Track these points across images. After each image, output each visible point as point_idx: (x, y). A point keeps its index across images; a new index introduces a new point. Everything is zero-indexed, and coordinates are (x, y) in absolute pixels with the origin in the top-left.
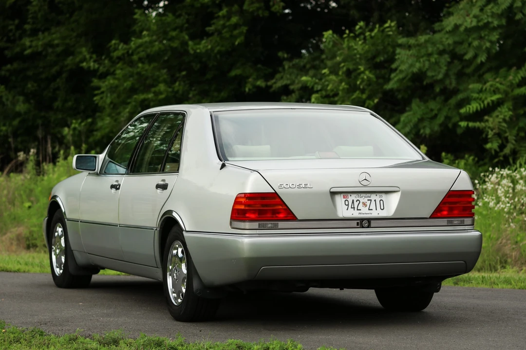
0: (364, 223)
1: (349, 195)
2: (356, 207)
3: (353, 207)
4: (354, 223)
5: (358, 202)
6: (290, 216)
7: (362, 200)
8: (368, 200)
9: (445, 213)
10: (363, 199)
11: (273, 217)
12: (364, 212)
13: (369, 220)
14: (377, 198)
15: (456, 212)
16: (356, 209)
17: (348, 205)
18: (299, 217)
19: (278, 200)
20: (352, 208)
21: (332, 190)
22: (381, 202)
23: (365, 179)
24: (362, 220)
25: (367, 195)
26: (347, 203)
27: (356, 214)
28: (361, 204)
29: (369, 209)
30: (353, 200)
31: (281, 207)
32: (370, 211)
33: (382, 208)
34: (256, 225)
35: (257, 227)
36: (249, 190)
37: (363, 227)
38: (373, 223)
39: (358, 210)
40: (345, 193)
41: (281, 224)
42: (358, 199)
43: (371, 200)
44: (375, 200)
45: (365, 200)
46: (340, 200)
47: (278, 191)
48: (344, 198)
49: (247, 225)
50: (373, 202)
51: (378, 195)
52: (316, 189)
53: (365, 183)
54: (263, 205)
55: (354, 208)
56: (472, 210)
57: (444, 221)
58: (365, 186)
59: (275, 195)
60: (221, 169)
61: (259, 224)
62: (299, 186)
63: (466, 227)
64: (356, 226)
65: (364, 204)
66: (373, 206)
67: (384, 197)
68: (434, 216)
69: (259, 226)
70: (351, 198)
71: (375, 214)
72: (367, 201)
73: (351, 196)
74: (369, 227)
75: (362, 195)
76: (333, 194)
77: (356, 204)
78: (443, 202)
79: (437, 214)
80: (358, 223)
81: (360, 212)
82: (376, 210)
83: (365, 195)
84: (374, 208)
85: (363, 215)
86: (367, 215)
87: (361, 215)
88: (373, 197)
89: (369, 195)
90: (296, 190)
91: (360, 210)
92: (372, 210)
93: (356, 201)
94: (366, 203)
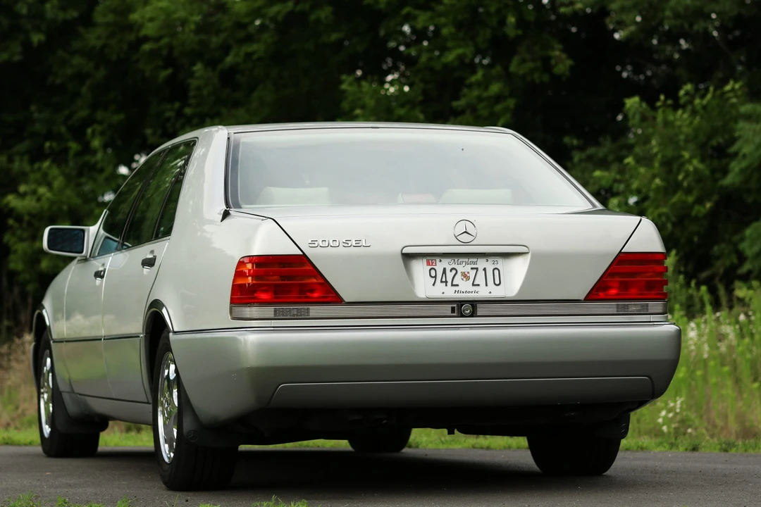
0: (465, 308)
1: (438, 260)
2: (449, 280)
3: (444, 280)
4: (447, 309)
5: (454, 272)
6: (330, 296)
7: (460, 269)
8: (472, 269)
9: (613, 292)
10: (463, 267)
11: (299, 298)
12: (465, 290)
13: (474, 304)
14: (489, 265)
15: (634, 291)
16: (449, 284)
17: (435, 277)
18: (347, 297)
19: (308, 268)
20: (442, 282)
21: (406, 251)
22: (496, 272)
23: (465, 232)
24: (461, 303)
25: (471, 260)
26: (433, 273)
27: (449, 293)
28: (459, 276)
29: (473, 285)
30: (445, 269)
31: (315, 281)
32: (476, 288)
33: (497, 282)
34: (269, 311)
35: (272, 316)
36: (257, 250)
37: (462, 316)
38: (481, 310)
39: (452, 285)
40: (430, 257)
41: (315, 310)
42: (454, 266)
43: (477, 269)
44: (485, 269)
45: (467, 269)
46: (420, 268)
47: (309, 252)
48: (428, 264)
49: (256, 311)
50: (481, 273)
51: (491, 260)
52: (376, 248)
53: (465, 238)
54: (283, 277)
55: (446, 282)
56: (665, 287)
57: (611, 306)
58: (466, 244)
59: (303, 259)
60: (222, 220)
61: (275, 310)
62: (346, 244)
63: (652, 318)
64: (449, 313)
65: (465, 276)
66: (480, 279)
67: (501, 263)
68: (591, 297)
69: (275, 314)
70: (441, 265)
71: (483, 292)
72: (469, 270)
73: (441, 261)
74: (473, 315)
75: (461, 260)
76: (408, 257)
77: (450, 275)
78: (609, 273)
79: (599, 292)
80: (453, 310)
81: (456, 288)
82: (486, 285)
83: (467, 260)
84: (482, 282)
85: (462, 294)
86: (470, 294)
87: (459, 294)
88: (481, 263)
89: (475, 260)
90: (341, 250)
91: (458, 285)
92: (478, 285)
93: (451, 271)
94: (468, 273)
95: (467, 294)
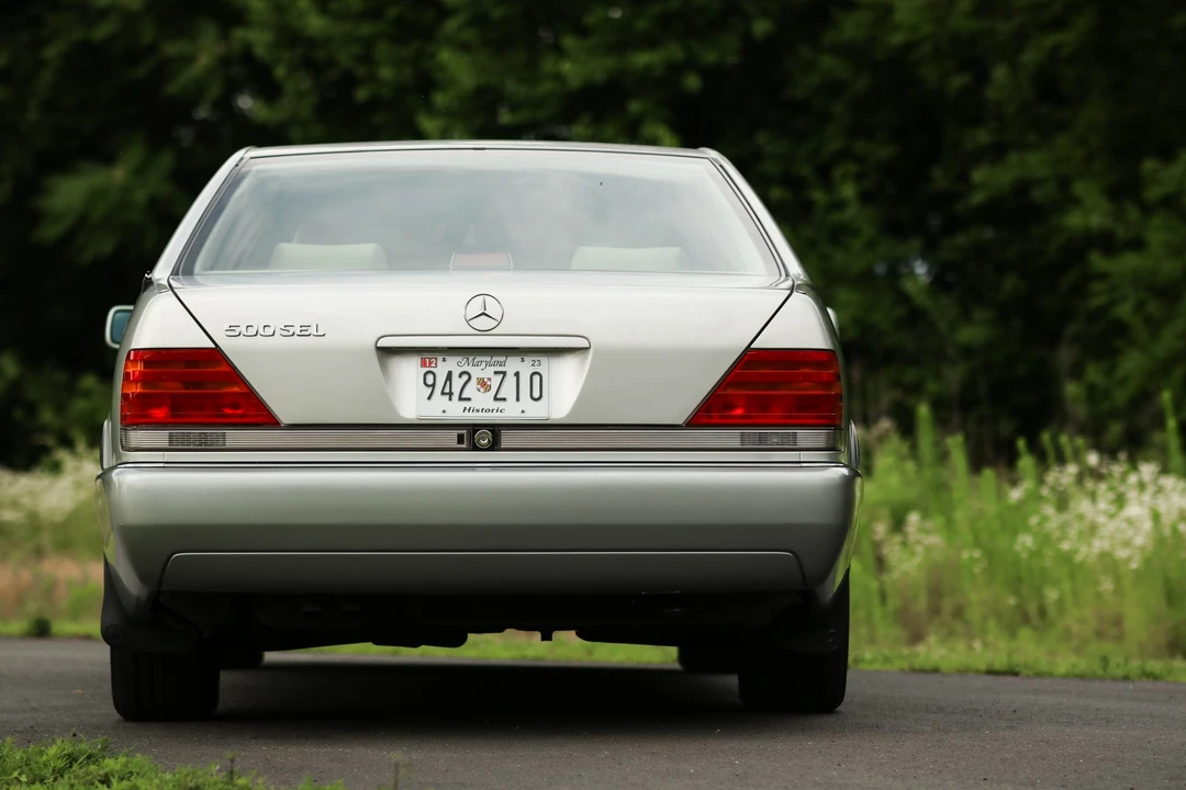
0: (481, 437)
1: (440, 359)
2: (456, 391)
3: (447, 390)
4: (450, 437)
5: (465, 377)
6: (258, 415)
7: (476, 372)
8: (496, 373)
9: (739, 412)
10: (482, 370)
11: (211, 416)
12: (481, 407)
13: (496, 429)
14: (525, 367)
16: (455, 397)
17: (433, 386)
18: (284, 417)
19: (223, 368)
20: (443, 393)
21: (384, 343)
22: (536, 378)
23: (483, 314)
24: (474, 428)
25: (495, 359)
26: (430, 380)
27: (454, 411)
28: (473, 385)
29: (496, 399)
30: (450, 374)
31: (236, 389)
32: (500, 405)
33: (536, 395)
34: (160, 437)
35: (166, 444)
37: (475, 448)
38: (507, 439)
39: (461, 399)
40: (427, 354)
41: (234, 436)
42: (465, 368)
43: (504, 373)
44: (517, 374)
45: (488, 372)
46: (408, 372)
47: (225, 344)
48: (423, 364)
50: (510, 380)
51: (528, 360)
52: (335, 338)
53: (483, 323)
54: (188, 384)
55: (451, 394)
57: (731, 436)
58: (484, 332)
59: (214, 355)
61: (171, 436)
62: (286, 331)
63: (804, 456)
64: (454, 444)
65: (484, 384)
66: (508, 390)
67: (546, 364)
68: (698, 421)
69: (171, 440)
70: (442, 368)
71: (511, 411)
72: (492, 375)
73: (444, 360)
74: (494, 446)
75: (478, 359)
76: (386, 353)
77: (457, 383)
78: (729, 380)
79: (708, 415)
80: (460, 439)
81: (467, 404)
82: (518, 399)
83: (488, 359)
84: (511, 395)
85: (475, 414)
86: (490, 414)
87: (471, 414)
88: (513, 365)
89: (500, 359)
90: (278, 340)
91: (469, 399)
92: (504, 399)
93: (460, 376)
94: (489, 379)
95: (484, 414)
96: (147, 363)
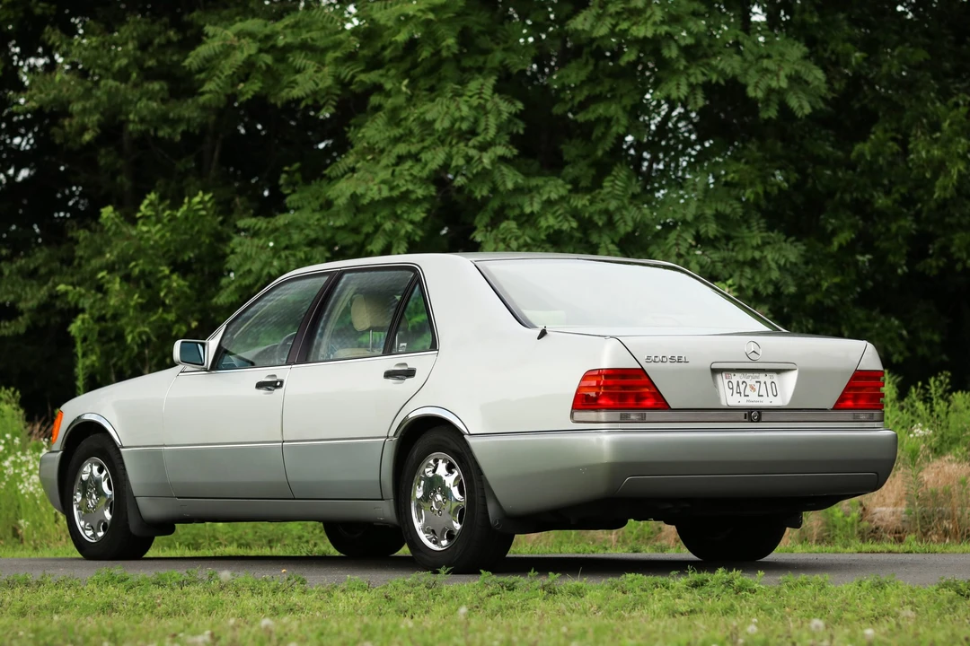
0: (754, 415)
2: (742, 391)
3: (738, 391)
4: (741, 415)
5: (744, 384)
6: (661, 404)
7: (749, 382)
8: (756, 382)
9: (851, 403)
10: (750, 379)
11: (637, 404)
12: (753, 400)
13: (760, 410)
14: (767, 378)
15: (862, 403)
16: (742, 394)
17: (732, 389)
18: (672, 405)
19: (646, 379)
20: (737, 393)
21: (714, 366)
22: (773, 385)
23: (754, 352)
24: (751, 410)
25: (754, 375)
26: (731, 385)
27: (743, 402)
28: (748, 387)
29: (759, 395)
30: (738, 382)
31: (647, 390)
32: (761, 398)
33: (775, 394)
34: (616, 415)
35: (618, 419)
37: (751, 421)
38: (765, 416)
39: (745, 395)
40: (727, 372)
41: (650, 415)
42: (744, 379)
43: (759, 382)
44: (765, 383)
45: (753, 382)
46: (722, 380)
47: (646, 367)
48: (727, 377)
49: (603, 415)
50: (763, 385)
51: (768, 375)
52: (694, 363)
53: (753, 356)
54: (624, 387)
55: (740, 393)
56: (881, 399)
57: (848, 414)
58: (754, 361)
59: (641, 372)
60: (539, 338)
61: (621, 415)
62: (672, 359)
63: (876, 425)
64: (743, 419)
65: (752, 388)
66: (763, 392)
67: (775, 377)
68: (837, 407)
69: (621, 417)
70: (735, 379)
71: (766, 402)
73: (735, 375)
74: (759, 420)
75: (748, 375)
76: (715, 371)
77: (742, 387)
78: (849, 387)
79: (841, 403)
80: (745, 416)
81: (748, 398)
82: (768, 396)
83: (752, 375)
84: (765, 394)
85: (751, 403)
86: (757, 403)
87: (749, 403)
88: (762, 377)
89: (757, 375)
90: (668, 364)
91: (748, 396)
92: (762, 396)
93: (742, 384)
94: (754, 385)
95: (755, 403)
96: (606, 376)
